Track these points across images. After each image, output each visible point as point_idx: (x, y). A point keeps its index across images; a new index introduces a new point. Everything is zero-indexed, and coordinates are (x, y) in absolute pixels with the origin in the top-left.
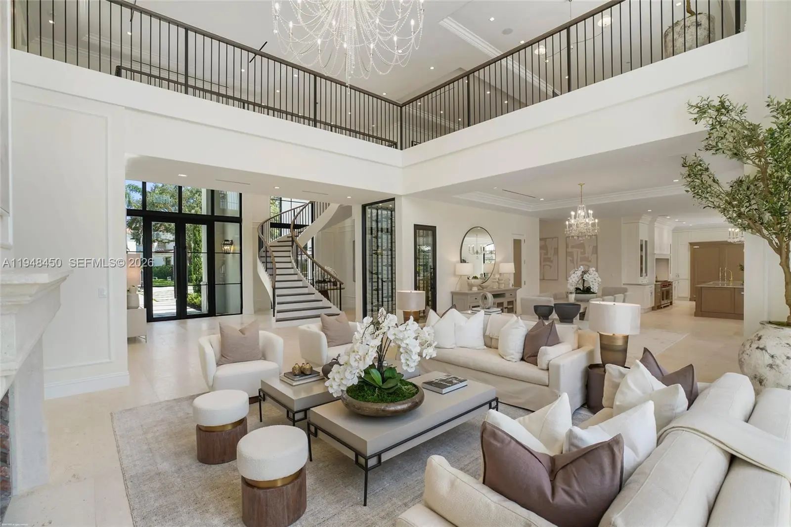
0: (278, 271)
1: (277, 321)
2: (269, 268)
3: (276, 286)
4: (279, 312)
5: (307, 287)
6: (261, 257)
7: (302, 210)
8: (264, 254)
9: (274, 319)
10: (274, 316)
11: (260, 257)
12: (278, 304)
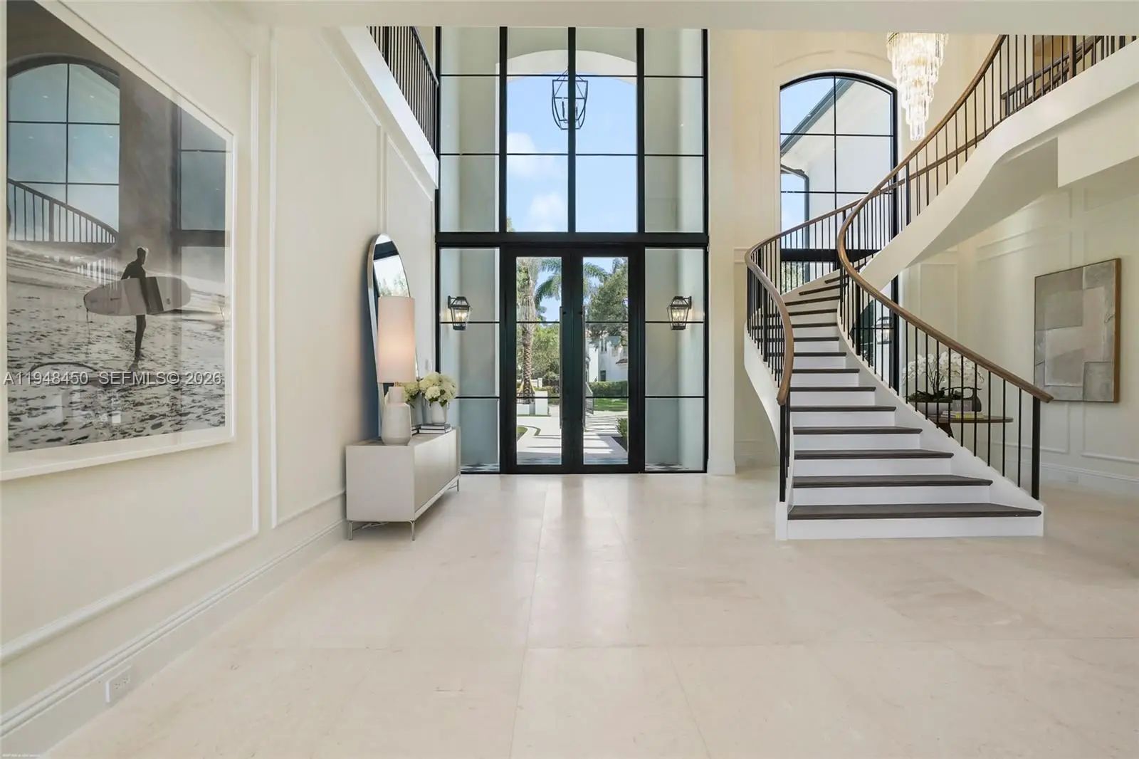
0: (799, 363)
1: (791, 517)
2: (773, 355)
3: (792, 404)
4: (798, 484)
5: (893, 409)
6: (755, 328)
7: (857, 212)
8: (760, 322)
9: (782, 509)
10: (782, 499)
11: (752, 328)
12: (797, 457)
